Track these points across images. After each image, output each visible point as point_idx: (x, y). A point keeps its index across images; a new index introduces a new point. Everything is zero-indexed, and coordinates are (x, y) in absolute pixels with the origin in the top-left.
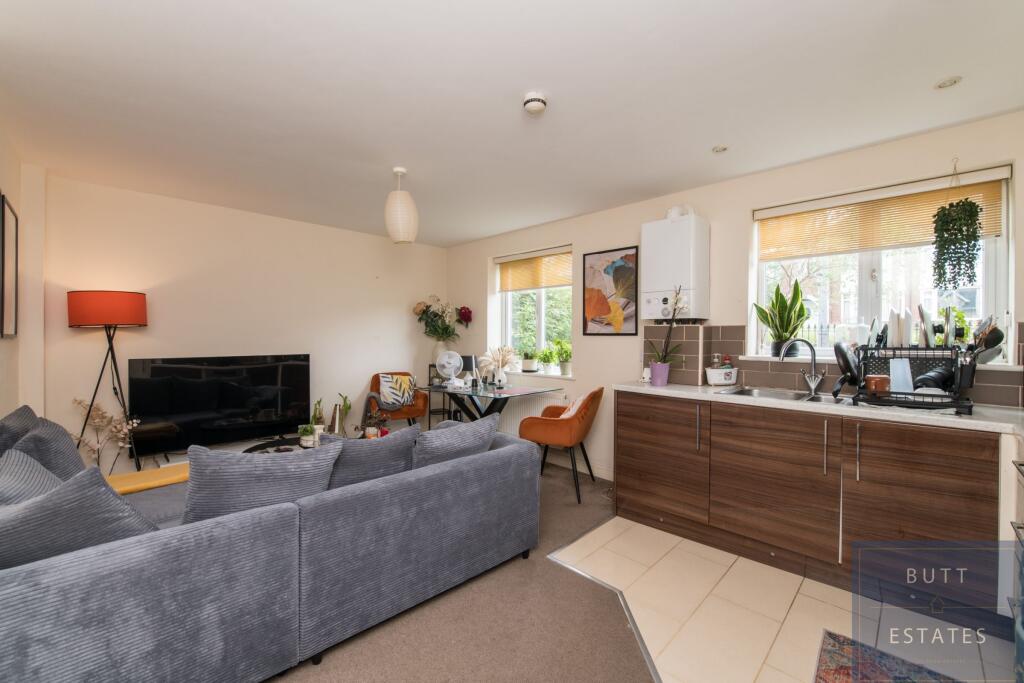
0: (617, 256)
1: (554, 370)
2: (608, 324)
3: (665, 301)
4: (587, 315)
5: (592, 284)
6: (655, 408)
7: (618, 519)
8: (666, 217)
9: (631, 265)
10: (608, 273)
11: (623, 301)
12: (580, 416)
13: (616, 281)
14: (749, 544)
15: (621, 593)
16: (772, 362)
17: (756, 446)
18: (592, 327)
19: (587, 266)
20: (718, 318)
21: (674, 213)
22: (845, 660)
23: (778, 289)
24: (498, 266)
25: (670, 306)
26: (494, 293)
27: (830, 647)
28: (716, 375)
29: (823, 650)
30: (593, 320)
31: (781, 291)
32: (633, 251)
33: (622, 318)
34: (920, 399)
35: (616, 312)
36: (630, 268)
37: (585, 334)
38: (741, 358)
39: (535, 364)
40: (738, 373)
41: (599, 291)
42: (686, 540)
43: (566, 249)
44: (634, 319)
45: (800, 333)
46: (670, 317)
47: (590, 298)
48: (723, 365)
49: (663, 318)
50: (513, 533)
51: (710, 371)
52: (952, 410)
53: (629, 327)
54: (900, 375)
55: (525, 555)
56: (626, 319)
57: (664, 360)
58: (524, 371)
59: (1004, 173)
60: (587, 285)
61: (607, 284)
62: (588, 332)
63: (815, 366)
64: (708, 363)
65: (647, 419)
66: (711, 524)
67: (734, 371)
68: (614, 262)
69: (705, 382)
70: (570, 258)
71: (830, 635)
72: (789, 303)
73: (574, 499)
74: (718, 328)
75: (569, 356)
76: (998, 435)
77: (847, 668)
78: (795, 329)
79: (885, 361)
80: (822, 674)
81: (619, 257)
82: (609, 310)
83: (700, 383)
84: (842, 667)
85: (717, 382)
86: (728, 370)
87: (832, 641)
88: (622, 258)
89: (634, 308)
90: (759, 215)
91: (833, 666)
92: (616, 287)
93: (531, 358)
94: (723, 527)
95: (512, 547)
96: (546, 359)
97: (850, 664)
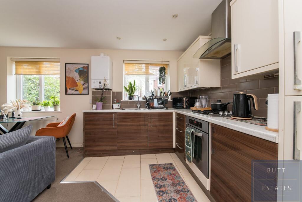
0: (80, 66)
1: (50, 109)
2: (77, 90)
3: (100, 83)
4: (67, 87)
5: (69, 75)
6: (99, 117)
7: (86, 158)
8: (99, 55)
9: (86, 70)
10: (76, 72)
11: (83, 82)
12: (68, 124)
13: (80, 75)
14: (127, 151)
15: (96, 181)
16: (129, 102)
17: (129, 123)
18: (69, 91)
19: (67, 68)
20: (115, 89)
21: (102, 55)
22: (154, 169)
23: (130, 82)
24: (14, 62)
25: (102, 84)
26: (11, 74)
27: (151, 168)
28: (115, 106)
29: (150, 169)
30: (70, 89)
31: (131, 82)
32: (87, 65)
33: (82, 89)
34: (160, 107)
35: (80, 86)
36: (86, 71)
37: (66, 94)
38: (121, 101)
39: (39, 107)
40: (121, 105)
41: (73, 78)
42: (110, 157)
43: (57, 61)
44: (87, 89)
45: (135, 94)
46: (102, 88)
47: (69, 81)
48: (117, 103)
49: (99, 88)
50: (43, 179)
51: (113, 104)
52: (165, 109)
53: (86, 92)
54: (155, 102)
55: (49, 187)
56: (84, 89)
57: (101, 101)
58: (33, 111)
59: (168, 63)
60: (67, 75)
61: (76, 76)
62: (68, 93)
63: (139, 102)
64: (113, 102)
65: (97, 121)
66: (118, 149)
67: (120, 104)
68: (79, 68)
69: (113, 108)
70: (58, 64)
71: (150, 165)
72: (133, 86)
73: (66, 157)
74: (115, 92)
75: (58, 103)
76: (172, 112)
77: (156, 171)
78: (134, 93)
79: (153, 99)
80: (152, 175)
81: (81, 67)
82: (77, 85)
83: (111, 108)
84: (155, 171)
85: (116, 108)
86: (119, 104)
87: (151, 166)
88: (82, 67)
89: (87, 85)
90: (125, 62)
91: (153, 172)
92: (80, 77)
93: (37, 104)
94: (121, 149)
95: (43, 186)
96: (46, 105)
97: (156, 170)
